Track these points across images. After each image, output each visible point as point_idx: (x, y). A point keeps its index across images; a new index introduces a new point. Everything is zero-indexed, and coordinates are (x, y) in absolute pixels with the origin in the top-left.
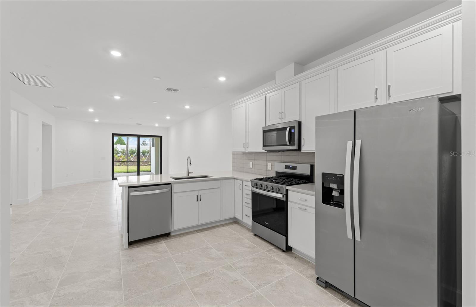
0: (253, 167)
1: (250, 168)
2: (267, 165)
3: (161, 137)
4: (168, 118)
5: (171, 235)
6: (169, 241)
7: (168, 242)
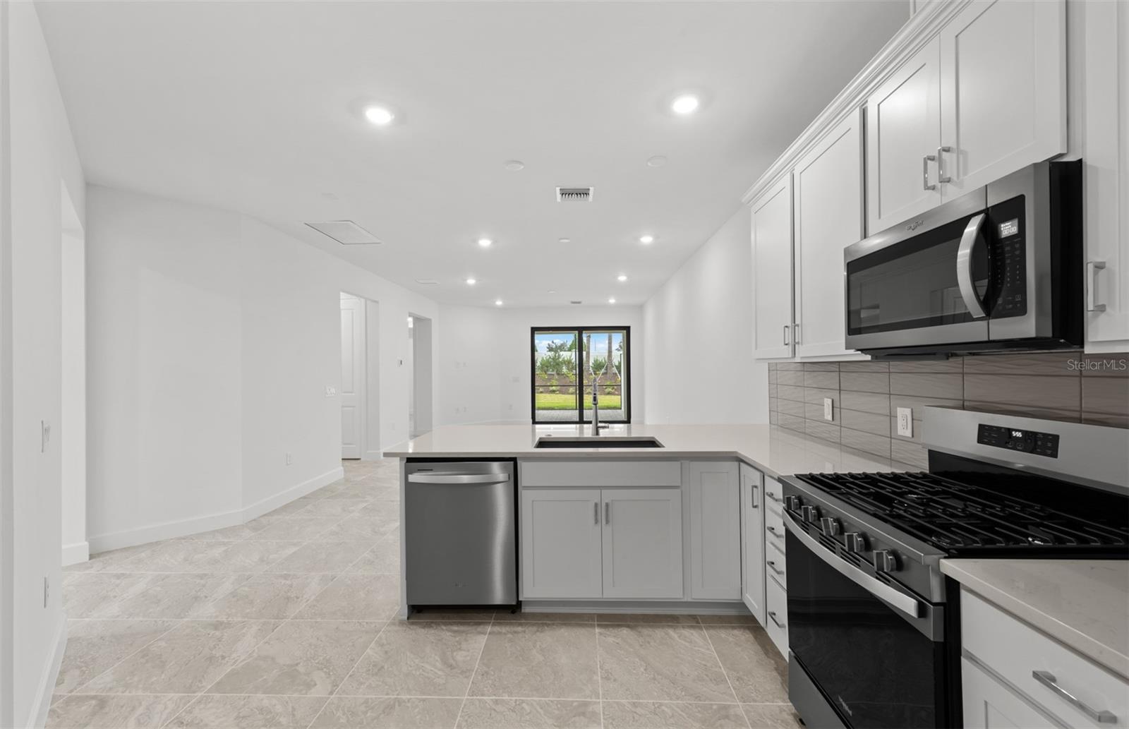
0: (837, 416)
1: (827, 422)
2: (892, 417)
3: (628, 329)
4: (622, 278)
5: (523, 611)
6: (504, 629)
7: (500, 633)
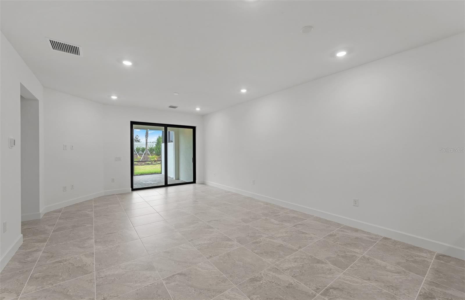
3: (194, 128)
